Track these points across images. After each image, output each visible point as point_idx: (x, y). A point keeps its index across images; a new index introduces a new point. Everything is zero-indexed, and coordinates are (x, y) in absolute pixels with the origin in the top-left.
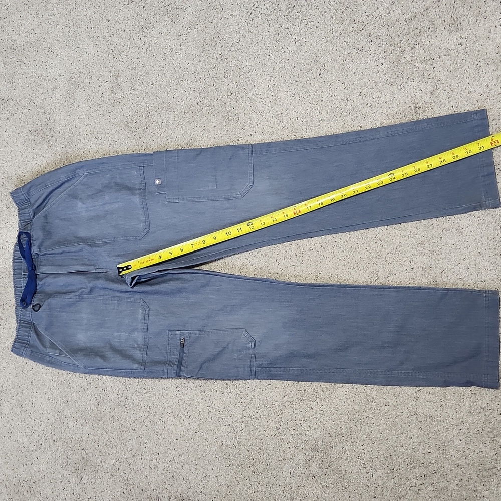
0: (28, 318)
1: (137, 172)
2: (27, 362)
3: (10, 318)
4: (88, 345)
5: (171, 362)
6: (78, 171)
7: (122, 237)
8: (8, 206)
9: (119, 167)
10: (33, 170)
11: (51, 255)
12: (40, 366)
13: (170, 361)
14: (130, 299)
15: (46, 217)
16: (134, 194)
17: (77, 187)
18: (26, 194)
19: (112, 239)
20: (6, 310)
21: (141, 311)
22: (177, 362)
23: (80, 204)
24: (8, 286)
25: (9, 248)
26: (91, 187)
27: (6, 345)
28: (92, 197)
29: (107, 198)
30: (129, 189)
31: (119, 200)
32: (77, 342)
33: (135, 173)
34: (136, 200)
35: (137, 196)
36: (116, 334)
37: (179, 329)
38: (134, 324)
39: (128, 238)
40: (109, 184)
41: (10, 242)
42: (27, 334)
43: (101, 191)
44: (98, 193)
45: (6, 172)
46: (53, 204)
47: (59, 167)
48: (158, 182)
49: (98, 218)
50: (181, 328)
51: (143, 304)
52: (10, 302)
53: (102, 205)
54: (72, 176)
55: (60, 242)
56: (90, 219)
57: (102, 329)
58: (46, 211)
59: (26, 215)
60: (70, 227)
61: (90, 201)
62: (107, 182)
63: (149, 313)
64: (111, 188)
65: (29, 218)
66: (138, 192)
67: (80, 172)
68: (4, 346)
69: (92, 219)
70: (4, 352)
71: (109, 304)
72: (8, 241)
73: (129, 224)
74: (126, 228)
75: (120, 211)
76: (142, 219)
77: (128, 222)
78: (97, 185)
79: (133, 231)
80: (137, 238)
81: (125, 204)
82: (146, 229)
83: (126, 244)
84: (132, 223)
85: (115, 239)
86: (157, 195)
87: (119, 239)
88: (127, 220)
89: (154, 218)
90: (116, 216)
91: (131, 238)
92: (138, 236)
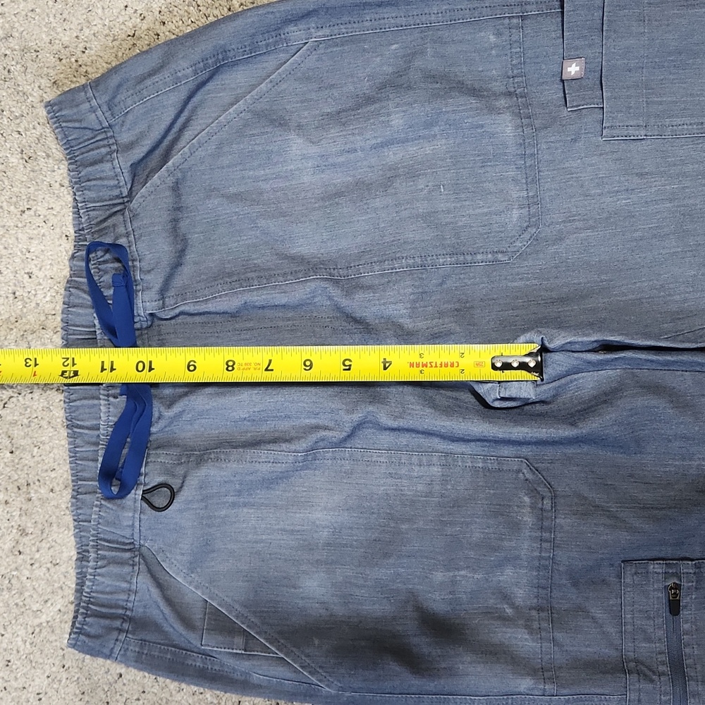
0: (127, 533)
1: (499, 34)
2: (123, 671)
3: (55, 527)
4: (340, 611)
5: (642, 664)
6: (291, 28)
7: (452, 254)
8: (30, 152)
9: (433, 18)
10: (116, 31)
11: (197, 319)
12: (173, 685)
13: (637, 661)
14: (484, 461)
15: (176, 188)
16: (492, 110)
17: (283, 86)
19: (418, 260)
20: (37, 503)
21: (526, 499)
22: (663, 663)
23: (297, 145)
24: (44, 423)
25: (40, 296)
26: (332, 86)
27: (44, 618)
28: (338, 118)
29: (397, 121)
30: (474, 92)
31: (436, 129)
32: (301, 603)
33: (492, 38)
34: (505, 127)
35: (507, 117)
36: (439, 576)
37: (662, 555)
38: (506, 544)
39: (469, 258)
40: (398, 73)
41: (41, 274)
42: (125, 585)
43: (369, 100)
44: (359, 106)
45: (16, 34)
46: (200, 145)
47: (211, 19)
48: (573, 69)
49: (361, 189)
50: (668, 551)
51: (529, 476)
52: (53, 475)
53: (374, 147)
54: (267, 45)
55: (230, 275)
56: (333, 196)
57: (391, 561)
58: (177, 167)
59: (106, 182)
60: (262, 223)
61: (334, 132)
62: (390, 70)
63: (554, 505)
64: (409, 88)
65: (116, 192)
66: (502, 102)
67: (295, 33)
68: (37, 621)
69: (339, 194)
70: (37, 640)
71: (410, 478)
72: (35, 271)
73: (471, 212)
74: (460, 224)
75: (440, 167)
76: (515, 196)
77: (467, 203)
78: (355, 79)
79: (486, 236)
80: (500, 256)
81: (458, 144)
82: (529, 229)
83: (462, 276)
84: (480, 207)
85: (429, 259)
86: (571, 113)
87: (441, 260)
88: (463, 196)
89: (557, 190)
90: (429, 182)
91: (479, 257)
92: (502, 252)
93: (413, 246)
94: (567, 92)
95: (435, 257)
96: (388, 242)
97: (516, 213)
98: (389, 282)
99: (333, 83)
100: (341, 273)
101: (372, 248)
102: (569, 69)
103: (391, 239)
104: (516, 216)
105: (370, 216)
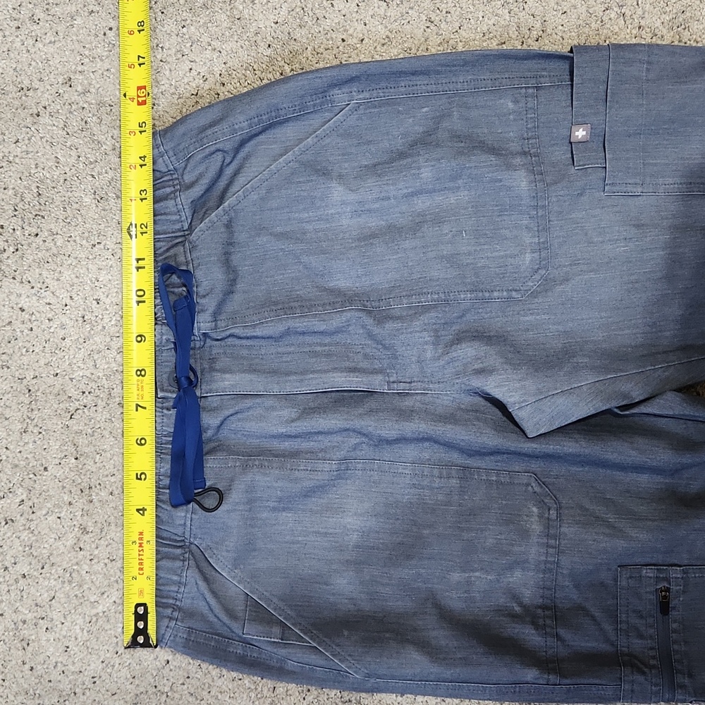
0: (179, 531)
1: (516, 102)
2: (170, 658)
3: (113, 527)
4: (366, 606)
5: (636, 657)
6: (336, 91)
7: (472, 291)
8: (102, 194)
9: (459, 86)
10: (181, 90)
11: (244, 342)
12: (214, 671)
13: (630, 655)
14: (498, 475)
15: (229, 226)
16: (509, 167)
17: (327, 141)
18: (171, 153)
19: (442, 296)
20: (97, 504)
21: (535, 509)
22: (654, 658)
23: (338, 192)
24: (106, 433)
25: (106, 320)
26: (369, 142)
27: (100, 609)
28: (374, 169)
29: (427, 174)
30: (493, 151)
31: (460, 182)
32: (332, 599)
33: (511, 105)
34: (521, 182)
35: (522, 173)
36: (456, 576)
37: (653, 562)
38: (516, 549)
39: (487, 295)
40: (428, 133)
41: (108, 301)
42: (175, 578)
43: (402, 155)
44: (392, 161)
45: (93, 90)
46: (254, 189)
47: (265, 81)
48: (580, 133)
49: (393, 232)
50: (659, 558)
51: (537, 489)
52: (113, 479)
53: (406, 196)
54: (314, 105)
55: (276, 303)
56: (369, 237)
57: (414, 562)
58: (231, 207)
59: (169, 217)
60: (304, 259)
61: (370, 182)
62: (421, 130)
63: (559, 515)
64: (437, 145)
65: (178, 226)
66: (518, 160)
67: (339, 95)
68: (94, 612)
69: (373, 236)
70: (94, 629)
71: (431, 488)
72: (102, 297)
73: (490, 255)
74: (479, 265)
75: (463, 215)
76: (528, 242)
77: (486, 247)
78: (390, 137)
79: (502, 276)
80: (514, 294)
81: (479, 195)
82: (540, 271)
83: (480, 311)
84: (497, 251)
85: (451, 294)
86: (578, 171)
87: (462, 296)
88: (482, 241)
89: (565, 237)
90: (452, 228)
91: (496, 294)
92: (516, 291)
93: (438, 283)
94: (574, 153)
95: (456, 293)
96: (415, 279)
97: (528, 257)
98: (416, 313)
99: (371, 139)
100: (373, 305)
101: (401, 284)
102: (577, 133)
103: (419, 276)
104: (529, 259)
105: (400, 255)
